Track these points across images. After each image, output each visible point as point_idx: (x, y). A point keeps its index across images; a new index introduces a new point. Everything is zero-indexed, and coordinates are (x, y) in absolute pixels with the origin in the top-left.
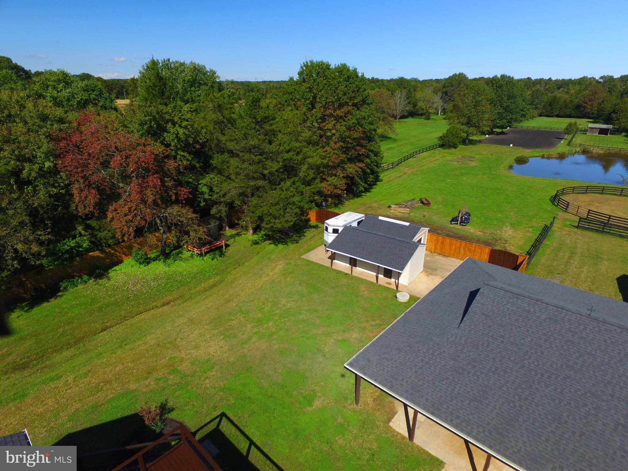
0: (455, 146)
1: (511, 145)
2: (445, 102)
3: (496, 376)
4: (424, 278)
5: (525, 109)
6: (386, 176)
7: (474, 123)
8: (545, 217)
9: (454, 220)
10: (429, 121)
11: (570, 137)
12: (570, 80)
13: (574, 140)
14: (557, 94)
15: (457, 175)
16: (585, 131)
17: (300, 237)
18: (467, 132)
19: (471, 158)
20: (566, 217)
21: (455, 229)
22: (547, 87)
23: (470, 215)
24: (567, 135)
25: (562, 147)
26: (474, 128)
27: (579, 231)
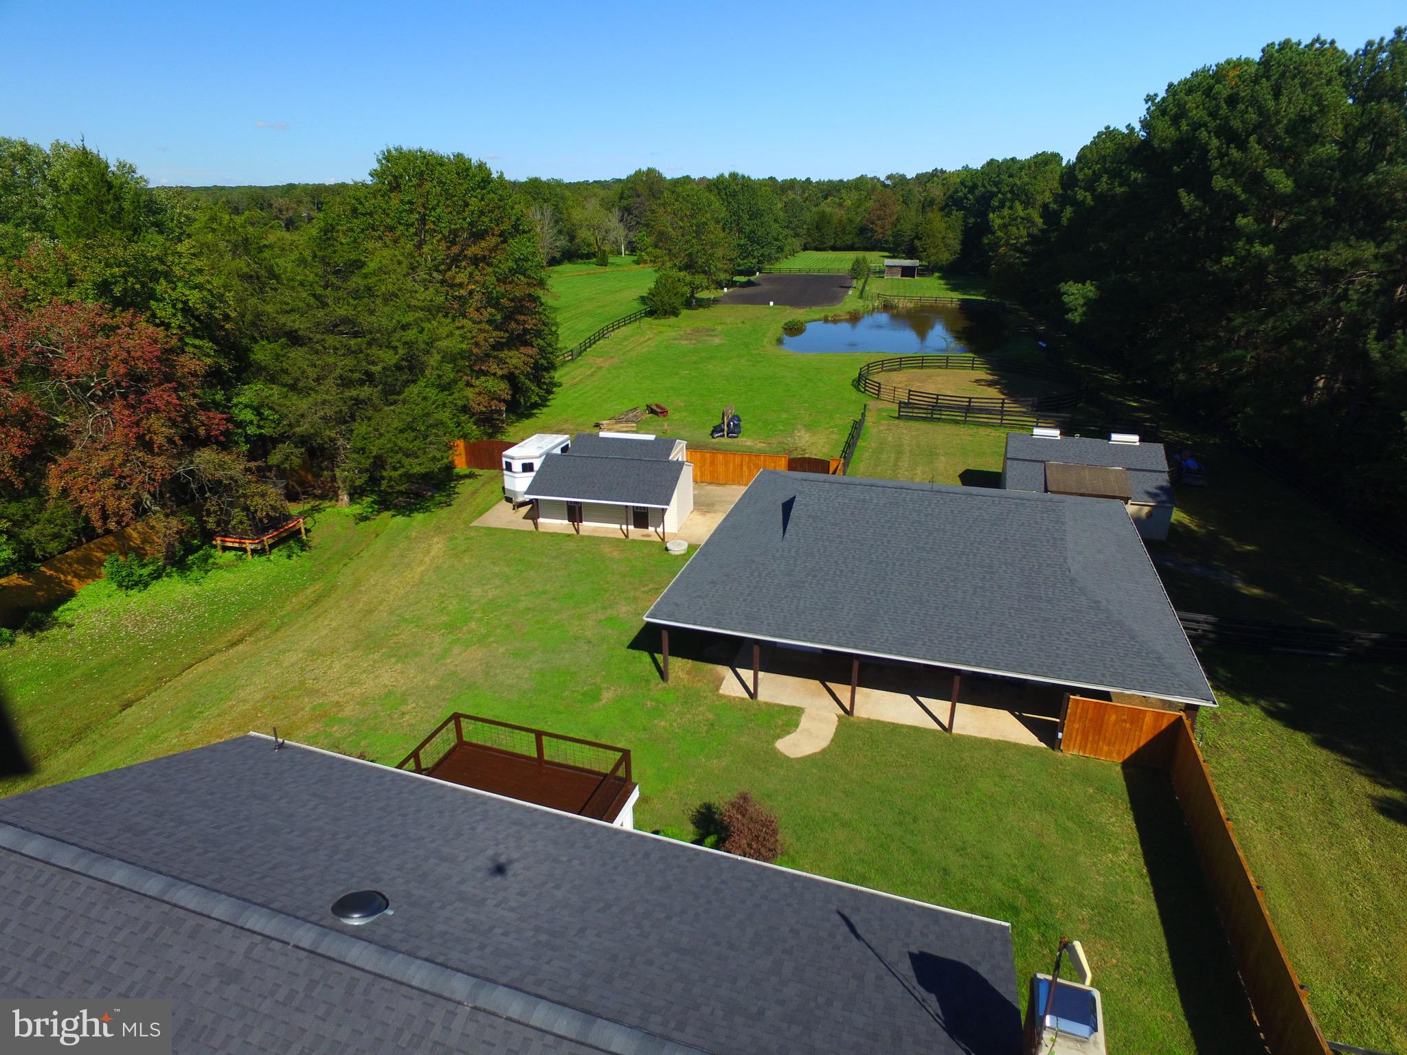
0: (675, 313)
1: (771, 303)
2: (630, 229)
3: (844, 579)
4: (698, 518)
5: (780, 237)
6: (565, 375)
7: (701, 267)
8: (850, 410)
9: (717, 430)
10: (608, 269)
11: (861, 282)
12: (841, 181)
13: (867, 288)
14: (827, 207)
15: (695, 363)
16: (880, 273)
17: (449, 496)
18: (691, 284)
19: (710, 331)
20: (880, 407)
21: (722, 444)
22: (806, 195)
23: (739, 420)
24: (855, 281)
25: (851, 301)
26: (702, 276)
27: (902, 423)
